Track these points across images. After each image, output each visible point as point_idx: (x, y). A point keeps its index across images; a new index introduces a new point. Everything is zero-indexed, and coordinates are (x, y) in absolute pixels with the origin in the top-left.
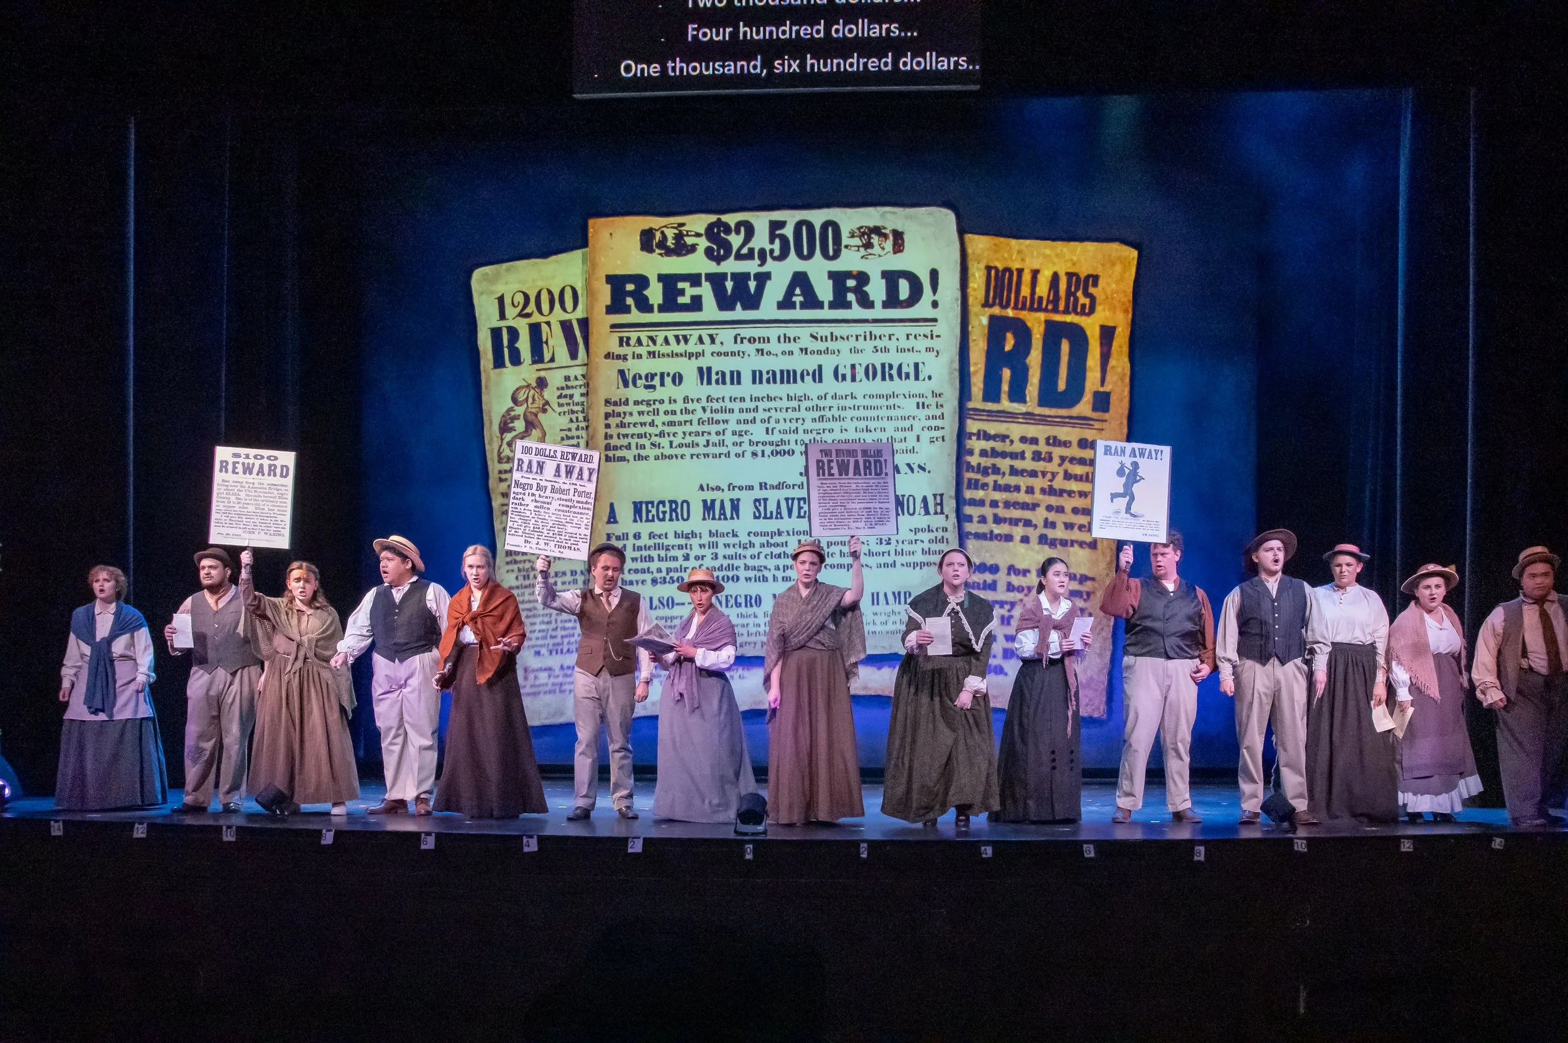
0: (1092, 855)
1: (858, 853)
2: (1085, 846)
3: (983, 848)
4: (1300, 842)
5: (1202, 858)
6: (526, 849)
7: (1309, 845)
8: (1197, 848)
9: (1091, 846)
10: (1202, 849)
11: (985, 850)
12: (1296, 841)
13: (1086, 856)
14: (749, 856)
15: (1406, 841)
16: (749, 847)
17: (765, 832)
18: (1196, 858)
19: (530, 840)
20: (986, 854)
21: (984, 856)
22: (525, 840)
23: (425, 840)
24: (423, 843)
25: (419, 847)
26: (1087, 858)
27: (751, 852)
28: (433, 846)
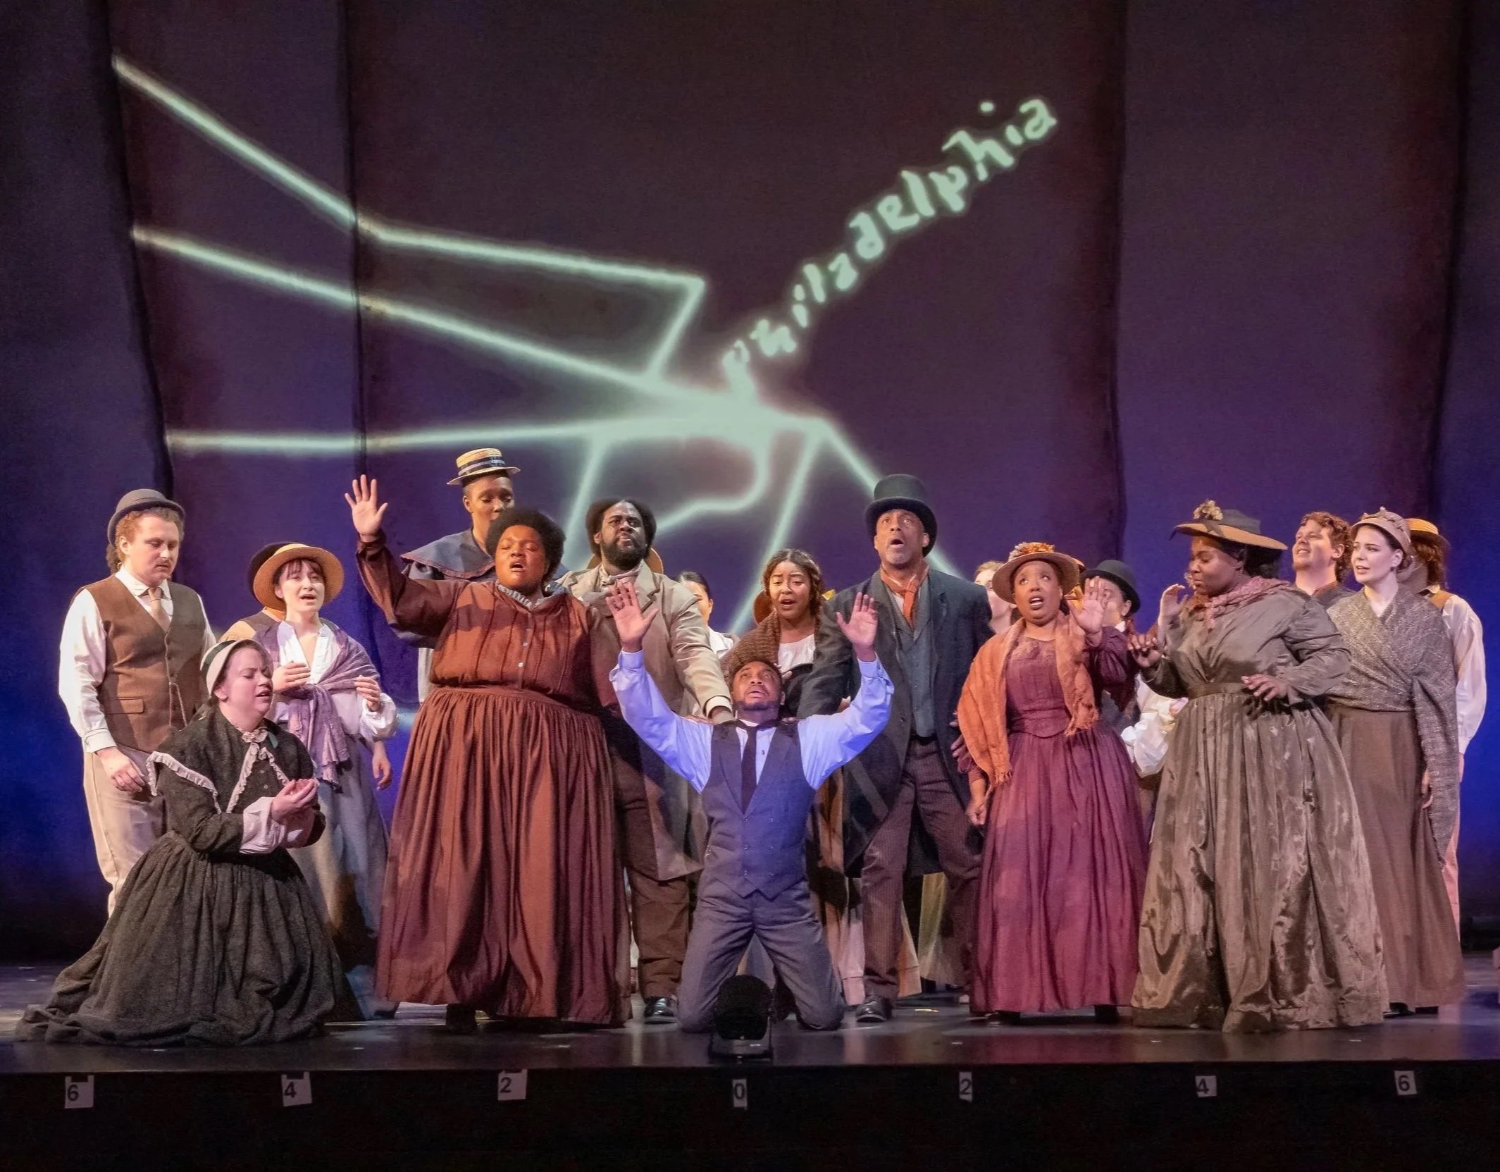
0: (1413, 1091)
1: (956, 1092)
2: (1398, 1074)
3: (1198, 1079)
6: (288, 1101)
9: (1410, 1075)
11: (1203, 1082)
13: (1401, 1092)
14: (740, 1103)
16: (740, 1084)
17: (768, 1054)
20: (1206, 1090)
21: (1201, 1094)
22: (285, 1082)
23: (73, 1089)
24: (73, 1096)
25: (69, 1105)
26: (1402, 1096)
27: (743, 1094)
28: (95, 1100)
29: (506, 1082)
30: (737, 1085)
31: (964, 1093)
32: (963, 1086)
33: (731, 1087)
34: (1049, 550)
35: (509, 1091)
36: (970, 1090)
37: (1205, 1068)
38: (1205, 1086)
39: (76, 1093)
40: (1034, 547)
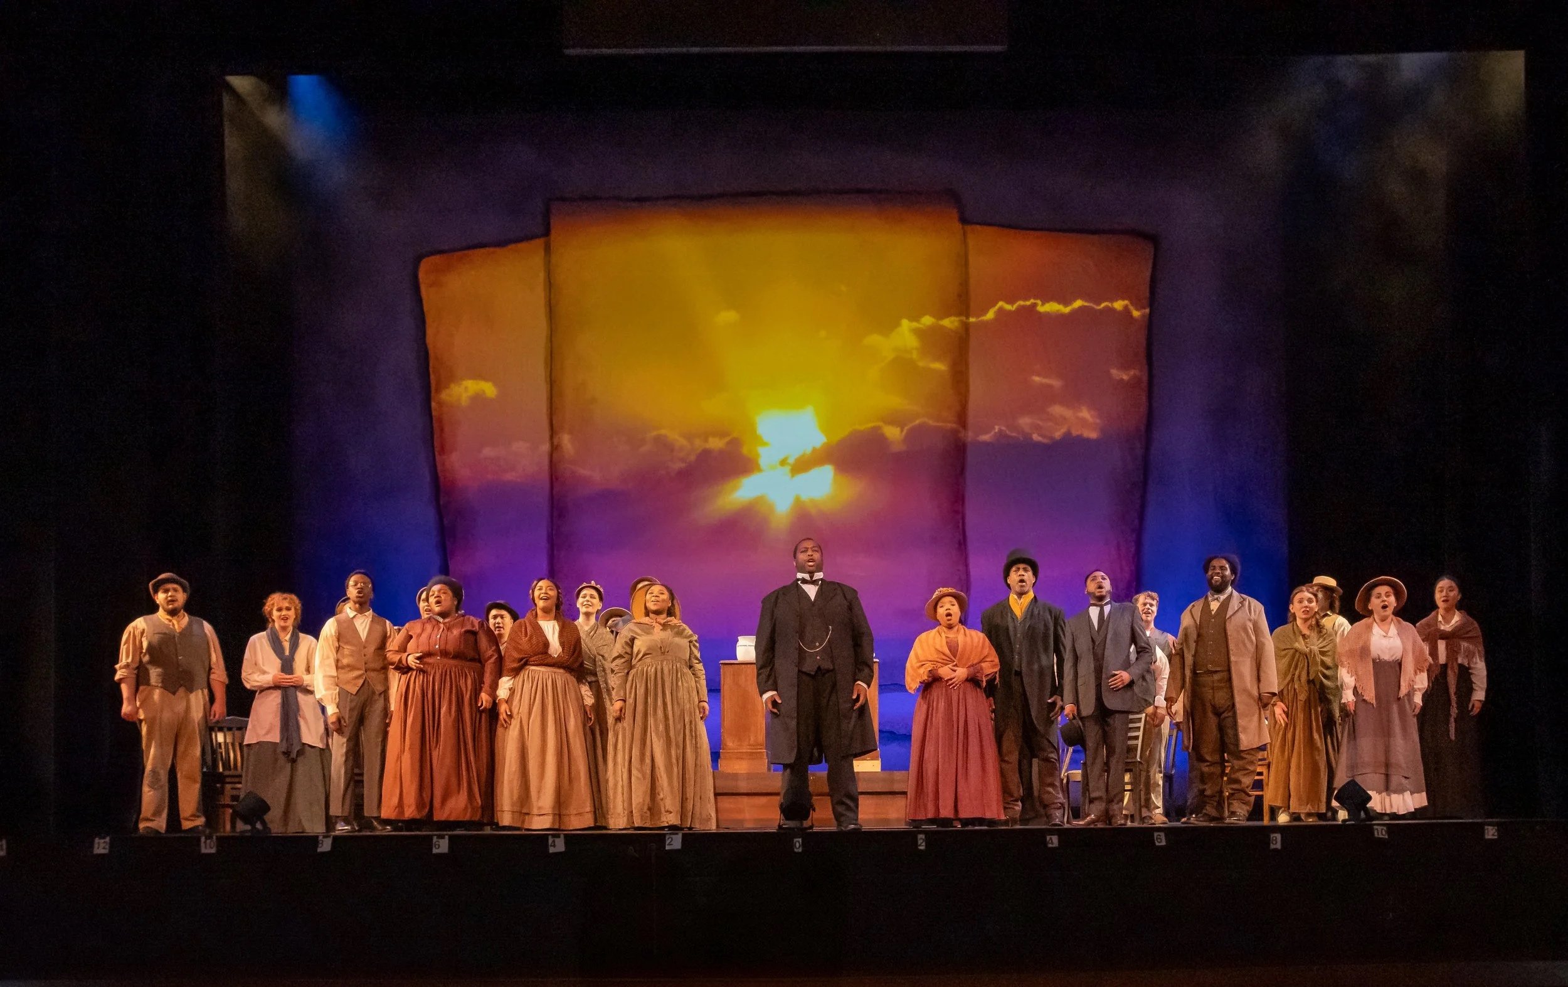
0: (1164, 843)
1: (916, 845)
2: (1156, 834)
4: (1379, 828)
5: (1279, 846)
6: (552, 850)
7: (1389, 832)
8: (1272, 835)
9: (1162, 834)
10: (1278, 836)
11: (1051, 839)
12: (1375, 827)
13: (1157, 844)
15: (1490, 828)
18: (1272, 846)
19: (557, 840)
20: (1052, 843)
21: (1050, 846)
22: (550, 840)
23: (437, 843)
24: (437, 846)
25: (435, 851)
26: (1158, 846)
27: (799, 846)
28: (449, 848)
29: (670, 839)
30: (796, 841)
31: (920, 845)
32: (920, 842)
33: (793, 842)
34: (951, 590)
35: (672, 845)
36: (924, 844)
37: (1051, 832)
38: (1052, 841)
39: (439, 846)
40: (945, 590)
